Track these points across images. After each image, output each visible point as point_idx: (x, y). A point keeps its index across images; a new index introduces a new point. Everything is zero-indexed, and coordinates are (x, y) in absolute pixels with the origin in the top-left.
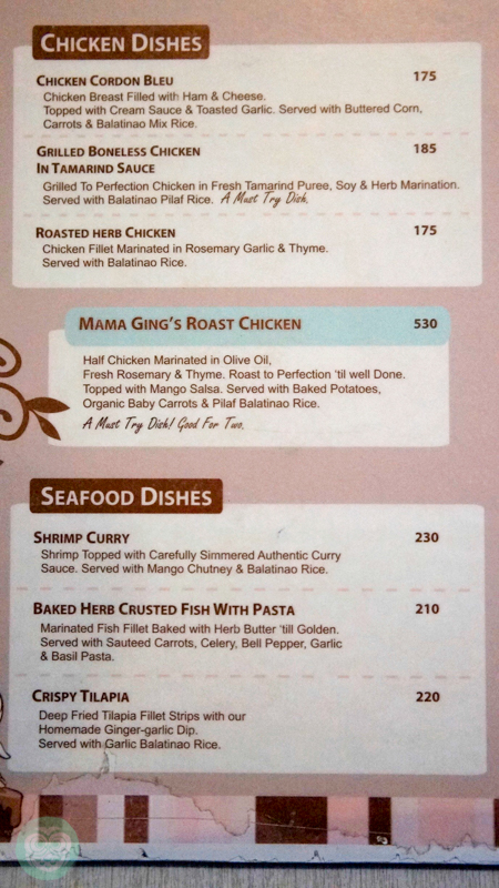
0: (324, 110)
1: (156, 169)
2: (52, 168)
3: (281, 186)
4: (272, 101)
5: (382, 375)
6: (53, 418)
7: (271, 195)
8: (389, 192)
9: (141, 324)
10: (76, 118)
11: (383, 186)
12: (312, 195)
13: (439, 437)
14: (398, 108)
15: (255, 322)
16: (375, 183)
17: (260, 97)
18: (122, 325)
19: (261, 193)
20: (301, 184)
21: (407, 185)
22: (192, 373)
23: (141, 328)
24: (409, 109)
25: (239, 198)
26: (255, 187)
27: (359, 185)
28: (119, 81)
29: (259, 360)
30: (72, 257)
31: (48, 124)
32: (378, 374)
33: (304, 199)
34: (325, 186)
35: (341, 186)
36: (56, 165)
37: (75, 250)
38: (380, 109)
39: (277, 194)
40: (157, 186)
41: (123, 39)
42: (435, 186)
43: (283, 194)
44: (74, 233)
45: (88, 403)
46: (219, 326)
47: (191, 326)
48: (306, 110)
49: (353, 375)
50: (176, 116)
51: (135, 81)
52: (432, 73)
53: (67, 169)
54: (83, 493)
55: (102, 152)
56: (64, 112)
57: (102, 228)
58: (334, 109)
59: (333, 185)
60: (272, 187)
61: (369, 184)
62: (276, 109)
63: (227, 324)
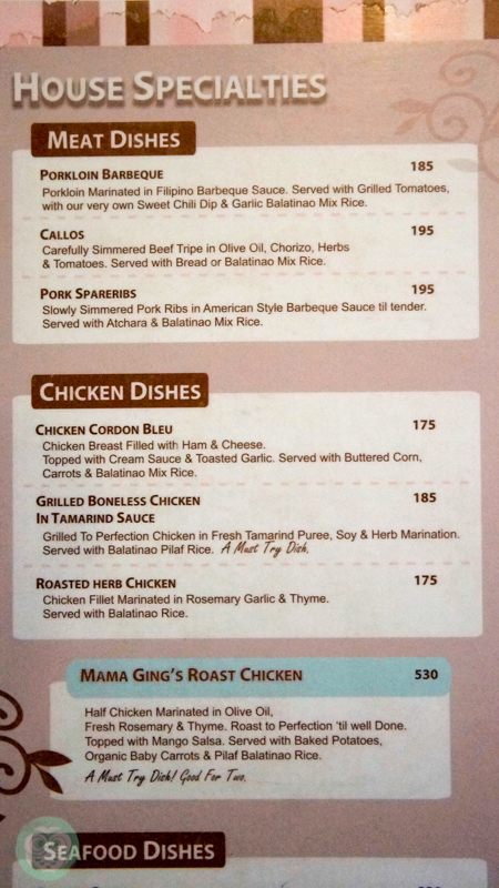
0: (324, 459)
1: (156, 518)
2: (51, 518)
3: (282, 536)
4: (272, 449)
5: (383, 726)
6: (55, 771)
7: (272, 545)
8: (388, 541)
9: (142, 675)
10: (75, 467)
11: (382, 535)
12: (313, 544)
13: (441, 789)
14: (398, 457)
15: (256, 673)
16: (376, 532)
17: (259, 445)
18: (124, 676)
19: (262, 543)
20: (301, 533)
21: (407, 534)
22: (194, 725)
23: (142, 680)
24: (408, 458)
25: (240, 547)
26: (256, 537)
27: (359, 534)
28: (118, 430)
29: (260, 711)
30: (73, 608)
31: (47, 473)
32: (379, 725)
33: (304, 549)
34: (325, 536)
35: (341, 535)
36: (55, 515)
37: (76, 601)
38: (380, 458)
39: (277, 543)
40: (157, 536)
41: (121, 388)
42: (435, 535)
43: (283, 544)
44: (74, 584)
45: (90, 756)
46: (220, 677)
47: (193, 678)
48: (306, 459)
49: (355, 727)
50: (175, 465)
51: (135, 430)
52: (432, 422)
53: (67, 518)
54: (85, 847)
55: (101, 502)
56: (63, 461)
57: (102, 578)
58: (334, 457)
59: (333, 534)
60: (272, 537)
61: (369, 534)
62: (276, 457)
63: (228, 675)
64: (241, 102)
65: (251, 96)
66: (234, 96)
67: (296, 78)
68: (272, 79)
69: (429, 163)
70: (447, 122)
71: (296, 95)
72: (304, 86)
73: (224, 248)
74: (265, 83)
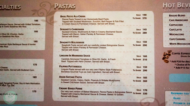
0: (18, 70)
3: (10, 83)
4: (9, 69)
7: (8, 85)
8: (28, 85)
11: (27, 84)
12: (15, 85)
14: (30, 70)
17: (7, 68)
19: (7, 84)
20: (13, 83)
21: (31, 83)
24: (32, 70)
25: (3, 85)
26: (6, 83)
27: (23, 83)
33: (14, 86)
34: (17, 83)
35: (20, 83)
38: (27, 70)
39: (9, 85)
42: (36, 84)
43: (10, 85)
48: (15, 70)
52: (36, 64)
58: (19, 70)
59: (19, 83)
60: (8, 83)
61: (25, 83)
62: (10, 70)
64: (6, 10)
65: (8, 8)
66: (5, 9)
67: (16, 6)
68: (12, 6)
69: (37, 20)
70: (41, 13)
71: (16, 8)
72: (17, 7)
73: (2, 34)
74: (10, 7)
